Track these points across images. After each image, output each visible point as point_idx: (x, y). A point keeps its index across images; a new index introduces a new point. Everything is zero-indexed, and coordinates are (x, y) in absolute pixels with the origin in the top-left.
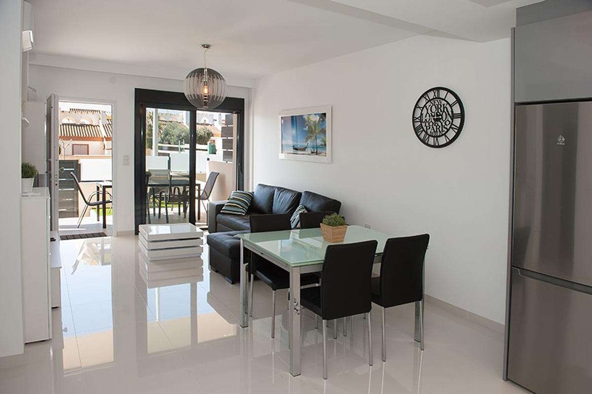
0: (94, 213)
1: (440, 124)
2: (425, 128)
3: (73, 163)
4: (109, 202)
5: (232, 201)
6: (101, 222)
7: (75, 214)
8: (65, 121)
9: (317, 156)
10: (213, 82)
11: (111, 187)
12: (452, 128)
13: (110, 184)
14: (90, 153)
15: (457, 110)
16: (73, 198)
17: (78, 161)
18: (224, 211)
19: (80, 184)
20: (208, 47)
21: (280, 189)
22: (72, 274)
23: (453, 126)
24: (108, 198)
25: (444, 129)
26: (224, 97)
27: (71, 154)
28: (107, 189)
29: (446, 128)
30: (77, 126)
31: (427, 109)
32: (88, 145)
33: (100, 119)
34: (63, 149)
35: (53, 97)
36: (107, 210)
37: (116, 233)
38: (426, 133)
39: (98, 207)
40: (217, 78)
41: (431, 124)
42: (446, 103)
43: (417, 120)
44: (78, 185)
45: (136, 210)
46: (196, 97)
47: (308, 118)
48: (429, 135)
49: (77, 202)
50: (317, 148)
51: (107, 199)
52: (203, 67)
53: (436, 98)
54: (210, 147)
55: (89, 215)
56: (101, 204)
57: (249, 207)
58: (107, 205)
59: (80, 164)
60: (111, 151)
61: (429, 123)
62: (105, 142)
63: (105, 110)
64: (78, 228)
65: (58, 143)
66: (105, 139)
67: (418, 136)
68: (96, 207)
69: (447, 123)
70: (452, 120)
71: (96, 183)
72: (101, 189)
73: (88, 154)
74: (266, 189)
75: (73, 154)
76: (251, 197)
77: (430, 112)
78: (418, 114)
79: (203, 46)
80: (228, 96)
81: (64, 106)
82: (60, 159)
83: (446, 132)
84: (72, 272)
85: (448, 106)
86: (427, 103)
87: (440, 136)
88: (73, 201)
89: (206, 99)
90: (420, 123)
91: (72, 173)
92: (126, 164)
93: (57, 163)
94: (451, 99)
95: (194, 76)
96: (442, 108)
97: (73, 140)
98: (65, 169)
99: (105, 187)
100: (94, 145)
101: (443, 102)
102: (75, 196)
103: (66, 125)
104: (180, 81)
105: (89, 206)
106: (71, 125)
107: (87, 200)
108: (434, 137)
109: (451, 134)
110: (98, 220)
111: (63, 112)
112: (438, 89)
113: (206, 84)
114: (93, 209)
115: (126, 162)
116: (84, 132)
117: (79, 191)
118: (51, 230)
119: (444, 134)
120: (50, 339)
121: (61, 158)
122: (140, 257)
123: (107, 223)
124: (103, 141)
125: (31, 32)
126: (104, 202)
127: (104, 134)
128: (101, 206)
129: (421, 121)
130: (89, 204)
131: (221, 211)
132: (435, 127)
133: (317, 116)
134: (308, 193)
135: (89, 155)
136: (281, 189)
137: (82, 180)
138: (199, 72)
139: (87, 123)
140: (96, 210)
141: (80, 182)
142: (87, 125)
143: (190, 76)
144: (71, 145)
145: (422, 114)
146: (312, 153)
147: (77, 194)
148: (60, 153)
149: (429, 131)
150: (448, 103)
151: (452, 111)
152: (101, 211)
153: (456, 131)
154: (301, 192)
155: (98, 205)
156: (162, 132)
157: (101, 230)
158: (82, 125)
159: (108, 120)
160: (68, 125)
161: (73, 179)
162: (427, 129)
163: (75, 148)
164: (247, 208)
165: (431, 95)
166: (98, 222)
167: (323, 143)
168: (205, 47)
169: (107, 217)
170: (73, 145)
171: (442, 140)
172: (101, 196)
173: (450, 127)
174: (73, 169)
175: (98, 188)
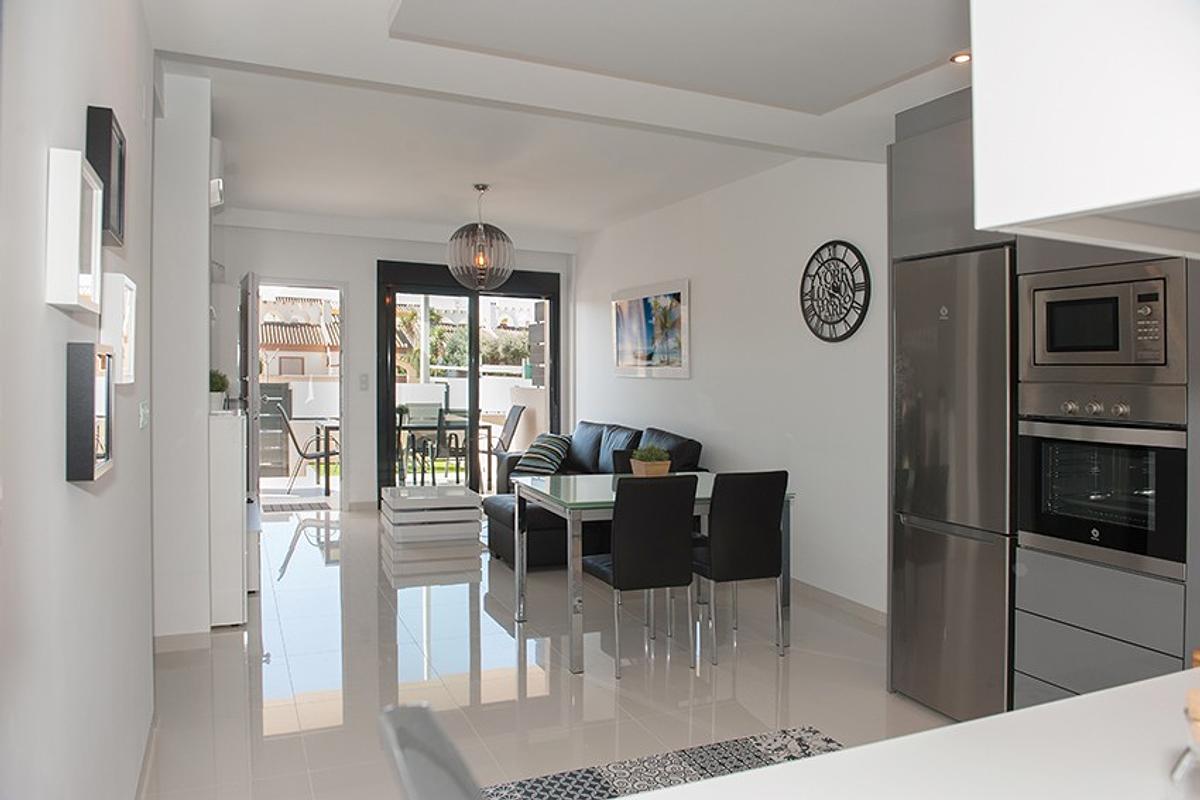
0: (311, 470)
1: (837, 303)
2: (817, 310)
3: (280, 388)
4: (335, 453)
5: (536, 450)
6: (323, 485)
7: (284, 471)
8: (268, 318)
9: (668, 367)
10: (491, 246)
11: (337, 428)
12: (854, 308)
13: (336, 424)
14: (306, 371)
15: (860, 277)
16: (281, 445)
17: (287, 385)
18: (520, 468)
19: (291, 423)
20: (484, 188)
21: (610, 427)
22: (279, 580)
23: (854, 304)
24: (333, 447)
25: (843, 310)
26: (511, 270)
27: (277, 372)
28: (331, 433)
29: (845, 308)
30: (286, 325)
31: (820, 279)
32: (303, 359)
33: (321, 314)
34: (265, 365)
35: (250, 277)
36: (331, 466)
37: (347, 505)
38: (819, 317)
39: (318, 461)
40: (498, 239)
41: (825, 302)
42: (844, 266)
43: (808, 297)
44: (288, 426)
45: (379, 471)
46: (466, 272)
47: (656, 302)
48: (824, 322)
49: (287, 452)
50: (668, 353)
51: (331, 450)
52: (475, 222)
53: (832, 259)
54: (526, 370)
55: (305, 475)
56: (322, 456)
57: (563, 461)
58: (332, 459)
59: (291, 391)
60: (338, 368)
61: (823, 302)
62: (329, 353)
63: (329, 299)
64: (288, 493)
65: (258, 355)
66: (328, 349)
67: (808, 324)
68: (315, 460)
69: (847, 299)
70: (854, 294)
71: (313, 422)
72: (322, 432)
73: (303, 373)
74: (590, 429)
75: (280, 373)
76: (568, 443)
77: (823, 282)
78: (808, 289)
79: (477, 187)
80: (518, 269)
81: (267, 292)
82: (261, 381)
83: (846, 315)
84: (278, 577)
85: (848, 272)
86: (820, 267)
87: (838, 322)
88: (281, 451)
89: (482, 274)
90: (810, 302)
91: (279, 405)
92: (362, 389)
93: (257, 389)
94: (852, 260)
95: (461, 237)
96: (840, 275)
97: (281, 350)
98: (268, 398)
99: (328, 429)
100: (313, 359)
101: (842, 265)
102: (284, 442)
103: (270, 324)
104: (441, 244)
105: (305, 460)
106: (278, 324)
107: (301, 449)
108: (829, 324)
109: (853, 318)
110: (318, 483)
111: (265, 302)
112: (835, 244)
113: (481, 249)
114: (310, 464)
115: (364, 386)
116: (295, 336)
117: (289, 435)
118: (248, 490)
119: (843, 318)
120: (245, 624)
121: (263, 380)
122: (383, 541)
123: (331, 488)
124: (326, 351)
125: (221, 181)
126: (328, 454)
127: (328, 340)
128: (322, 460)
129: (812, 299)
130: (304, 456)
131: (516, 468)
132: (830, 307)
133: (668, 298)
134: (651, 430)
135: (306, 375)
136: (613, 428)
137: (294, 416)
138: (470, 230)
139: (303, 321)
140: (315, 466)
141: (290, 419)
142: (301, 325)
143: (455, 237)
144: (277, 358)
145: (813, 287)
146: (662, 362)
147: (287, 439)
148: (261, 372)
149: (823, 314)
150: (848, 267)
151: (853, 280)
152: (322, 467)
153: (859, 312)
154: (641, 429)
155: (318, 457)
156: (445, 345)
157: (322, 499)
158: (294, 325)
159: (333, 315)
160: (273, 324)
161: (281, 415)
162: (820, 312)
163: (283, 364)
164: (559, 462)
165: (826, 255)
166: (318, 486)
167: (677, 345)
168: (480, 189)
169: (331, 478)
170: (280, 358)
171: (841, 329)
172: (322, 443)
173: (851, 306)
174: (281, 399)
175: (318, 430)
